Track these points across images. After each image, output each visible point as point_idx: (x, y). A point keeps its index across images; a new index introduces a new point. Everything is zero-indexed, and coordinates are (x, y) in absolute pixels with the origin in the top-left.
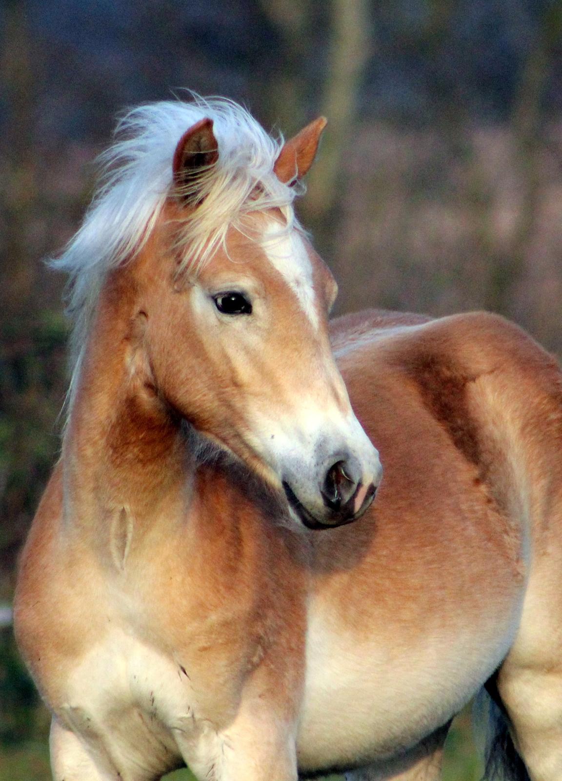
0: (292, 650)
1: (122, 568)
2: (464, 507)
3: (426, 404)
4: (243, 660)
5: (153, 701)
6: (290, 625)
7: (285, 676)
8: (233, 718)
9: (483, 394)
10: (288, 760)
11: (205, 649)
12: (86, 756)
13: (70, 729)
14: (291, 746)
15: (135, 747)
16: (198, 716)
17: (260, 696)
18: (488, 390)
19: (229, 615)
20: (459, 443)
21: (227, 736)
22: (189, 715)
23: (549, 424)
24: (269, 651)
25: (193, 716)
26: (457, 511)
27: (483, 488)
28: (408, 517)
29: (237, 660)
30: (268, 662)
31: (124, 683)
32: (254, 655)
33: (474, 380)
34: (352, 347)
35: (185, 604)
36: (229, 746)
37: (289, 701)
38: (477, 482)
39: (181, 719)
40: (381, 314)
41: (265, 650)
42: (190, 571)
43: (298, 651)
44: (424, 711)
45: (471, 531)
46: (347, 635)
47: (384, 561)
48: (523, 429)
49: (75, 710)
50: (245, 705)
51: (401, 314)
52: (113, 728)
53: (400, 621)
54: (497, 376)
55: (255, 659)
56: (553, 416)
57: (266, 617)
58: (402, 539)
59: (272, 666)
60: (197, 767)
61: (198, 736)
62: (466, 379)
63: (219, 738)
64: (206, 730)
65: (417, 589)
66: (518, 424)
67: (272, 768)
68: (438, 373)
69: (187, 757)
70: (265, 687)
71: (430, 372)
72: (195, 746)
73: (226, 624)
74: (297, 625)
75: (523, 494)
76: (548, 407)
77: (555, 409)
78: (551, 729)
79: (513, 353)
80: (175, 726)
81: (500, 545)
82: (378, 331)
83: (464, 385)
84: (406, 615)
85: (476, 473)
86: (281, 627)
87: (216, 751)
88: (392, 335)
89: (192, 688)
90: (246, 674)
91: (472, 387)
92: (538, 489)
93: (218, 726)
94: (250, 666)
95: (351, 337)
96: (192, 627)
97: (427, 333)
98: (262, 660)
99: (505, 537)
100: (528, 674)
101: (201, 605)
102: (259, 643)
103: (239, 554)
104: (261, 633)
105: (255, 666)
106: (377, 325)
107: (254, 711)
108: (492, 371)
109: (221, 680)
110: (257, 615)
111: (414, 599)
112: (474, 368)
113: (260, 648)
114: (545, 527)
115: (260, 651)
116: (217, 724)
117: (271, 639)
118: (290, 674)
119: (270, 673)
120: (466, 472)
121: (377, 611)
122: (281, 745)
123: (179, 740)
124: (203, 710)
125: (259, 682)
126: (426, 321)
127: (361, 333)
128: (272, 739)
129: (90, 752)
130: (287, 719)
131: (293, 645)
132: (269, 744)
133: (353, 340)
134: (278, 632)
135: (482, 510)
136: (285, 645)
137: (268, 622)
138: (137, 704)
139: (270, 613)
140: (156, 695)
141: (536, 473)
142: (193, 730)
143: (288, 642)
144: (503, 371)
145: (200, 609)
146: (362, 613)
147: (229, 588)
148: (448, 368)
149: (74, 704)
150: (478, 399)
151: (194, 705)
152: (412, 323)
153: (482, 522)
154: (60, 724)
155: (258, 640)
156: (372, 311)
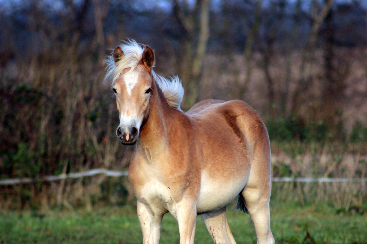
0: (197, 183)
1: (152, 162)
2: (238, 148)
3: (227, 122)
4: (184, 185)
5: (161, 196)
6: (197, 177)
7: (194, 190)
8: (181, 200)
9: (240, 120)
10: (194, 210)
11: (174, 183)
12: (146, 209)
13: (142, 203)
14: (195, 207)
15: (157, 207)
16: (172, 199)
17: (188, 194)
18: (241, 119)
19: (180, 174)
20: (236, 132)
21: (180, 204)
22: (170, 199)
23: (255, 127)
24: (191, 183)
25: (171, 199)
26: (237, 149)
27: (242, 143)
28: (226, 151)
29: (182, 185)
30: (190, 186)
31: (154, 191)
32: (187, 184)
33: (238, 116)
34: (208, 108)
35: (168, 171)
36: (180, 207)
37: (195, 195)
38: (240, 142)
39: (169, 200)
40: (213, 101)
41: (189, 183)
42: (169, 163)
43: (199, 184)
44: (228, 198)
45: (240, 154)
46: (211, 179)
47: (220, 162)
48: (249, 129)
49: (143, 198)
50: (184, 196)
51: (217, 100)
52: (152, 203)
53: (224, 176)
54: (243, 116)
55: (187, 185)
56: (256, 125)
57: (190, 175)
58: (224, 156)
59: (191, 187)
60: (172, 212)
61: (173, 204)
62: (236, 116)
63: (177, 205)
64: (175, 202)
65: (228, 169)
66: (248, 128)
67: (190, 212)
68: (229, 115)
69: (169, 210)
70: (189, 192)
71: (228, 114)
72: (172, 207)
73: (179, 177)
74: (199, 177)
75: (249, 145)
76: (255, 123)
77: (257, 124)
78: (255, 202)
79: (247, 110)
80: (167, 202)
81: (246, 158)
82: (213, 105)
83: (235, 118)
84: (225, 175)
85: (240, 140)
86: (194, 177)
87: (177, 208)
88: (217, 106)
89: (171, 192)
90: (185, 189)
91: (238, 118)
92: (253, 144)
93: (177, 202)
94: (186, 187)
95: (207, 106)
96: (171, 177)
97: (226, 105)
98: (189, 185)
99: (247, 155)
100: (249, 189)
101: (172, 171)
102: (188, 181)
103: (182, 159)
104: (189, 179)
105: (187, 187)
106: (212, 103)
107: (186, 198)
108: (242, 115)
109: (178, 190)
110: (188, 174)
111: (227, 171)
112: (238, 114)
113: (188, 182)
114: (254, 153)
115: (188, 183)
116: (177, 201)
117: (191, 180)
118: (196, 189)
119: (191, 189)
120: (238, 139)
121: (218, 174)
122: (193, 207)
123: (168, 205)
124: (174, 198)
125: (188, 191)
126: (224, 102)
127: (209, 105)
128: (191, 205)
129: (147, 208)
130: (194, 200)
131: (197, 182)
132: (190, 206)
133: (207, 107)
134: (193, 178)
135: (242, 149)
136: (195, 182)
137: (190, 176)
138: (157, 197)
139: (191, 174)
140: (162, 195)
141: (252, 139)
142: (171, 203)
143: (196, 181)
144: (245, 114)
145: (172, 173)
146: (215, 174)
147: (180, 167)
148: (232, 114)
149: (142, 197)
150: (239, 121)
151: (172, 197)
152: (220, 102)
153: (242, 152)
154: (140, 201)
155: (188, 180)
156: (210, 99)
